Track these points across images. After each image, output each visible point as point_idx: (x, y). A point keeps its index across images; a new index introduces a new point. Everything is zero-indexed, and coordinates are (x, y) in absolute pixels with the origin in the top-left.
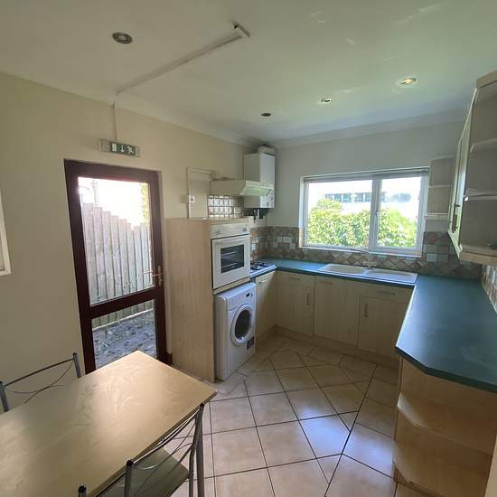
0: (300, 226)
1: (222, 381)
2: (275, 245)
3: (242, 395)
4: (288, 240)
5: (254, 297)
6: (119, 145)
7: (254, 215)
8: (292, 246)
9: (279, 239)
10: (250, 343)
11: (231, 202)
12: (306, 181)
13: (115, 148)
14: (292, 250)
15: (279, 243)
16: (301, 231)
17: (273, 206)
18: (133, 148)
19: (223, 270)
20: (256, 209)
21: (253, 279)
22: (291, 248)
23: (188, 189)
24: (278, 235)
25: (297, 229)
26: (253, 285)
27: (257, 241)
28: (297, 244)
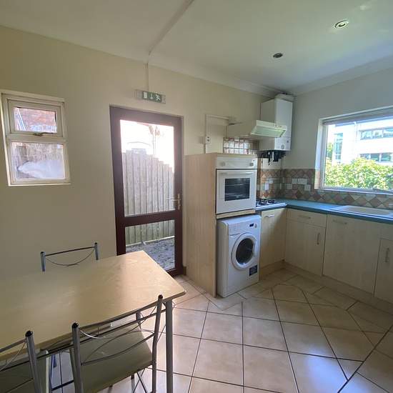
0: (317, 167)
1: (222, 297)
2: (289, 187)
3: (237, 313)
4: (303, 181)
5: (259, 228)
6: (149, 94)
7: (269, 157)
8: (308, 188)
9: (294, 181)
10: (253, 271)
11: (246, 145)
12: (325, 123)
13: (146, 96)
14: (308, 192)
15: (293, 185)
16: (317, 173)
17: (289, 150)
18: (160, 96)
19: (227, 199)
20: (271, 151)
21: (258, 212)
22: (305, 189)
23: (205, 132)
24: (293, 177)
25: (313, 171)
26: (258, 217)
27: (271, 182)
28: (313, 186)
